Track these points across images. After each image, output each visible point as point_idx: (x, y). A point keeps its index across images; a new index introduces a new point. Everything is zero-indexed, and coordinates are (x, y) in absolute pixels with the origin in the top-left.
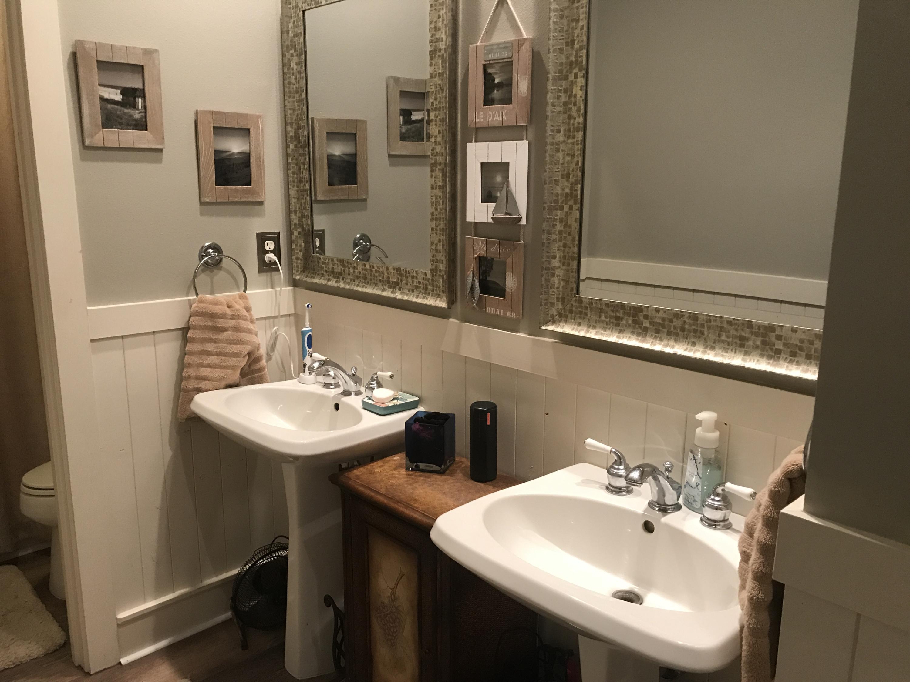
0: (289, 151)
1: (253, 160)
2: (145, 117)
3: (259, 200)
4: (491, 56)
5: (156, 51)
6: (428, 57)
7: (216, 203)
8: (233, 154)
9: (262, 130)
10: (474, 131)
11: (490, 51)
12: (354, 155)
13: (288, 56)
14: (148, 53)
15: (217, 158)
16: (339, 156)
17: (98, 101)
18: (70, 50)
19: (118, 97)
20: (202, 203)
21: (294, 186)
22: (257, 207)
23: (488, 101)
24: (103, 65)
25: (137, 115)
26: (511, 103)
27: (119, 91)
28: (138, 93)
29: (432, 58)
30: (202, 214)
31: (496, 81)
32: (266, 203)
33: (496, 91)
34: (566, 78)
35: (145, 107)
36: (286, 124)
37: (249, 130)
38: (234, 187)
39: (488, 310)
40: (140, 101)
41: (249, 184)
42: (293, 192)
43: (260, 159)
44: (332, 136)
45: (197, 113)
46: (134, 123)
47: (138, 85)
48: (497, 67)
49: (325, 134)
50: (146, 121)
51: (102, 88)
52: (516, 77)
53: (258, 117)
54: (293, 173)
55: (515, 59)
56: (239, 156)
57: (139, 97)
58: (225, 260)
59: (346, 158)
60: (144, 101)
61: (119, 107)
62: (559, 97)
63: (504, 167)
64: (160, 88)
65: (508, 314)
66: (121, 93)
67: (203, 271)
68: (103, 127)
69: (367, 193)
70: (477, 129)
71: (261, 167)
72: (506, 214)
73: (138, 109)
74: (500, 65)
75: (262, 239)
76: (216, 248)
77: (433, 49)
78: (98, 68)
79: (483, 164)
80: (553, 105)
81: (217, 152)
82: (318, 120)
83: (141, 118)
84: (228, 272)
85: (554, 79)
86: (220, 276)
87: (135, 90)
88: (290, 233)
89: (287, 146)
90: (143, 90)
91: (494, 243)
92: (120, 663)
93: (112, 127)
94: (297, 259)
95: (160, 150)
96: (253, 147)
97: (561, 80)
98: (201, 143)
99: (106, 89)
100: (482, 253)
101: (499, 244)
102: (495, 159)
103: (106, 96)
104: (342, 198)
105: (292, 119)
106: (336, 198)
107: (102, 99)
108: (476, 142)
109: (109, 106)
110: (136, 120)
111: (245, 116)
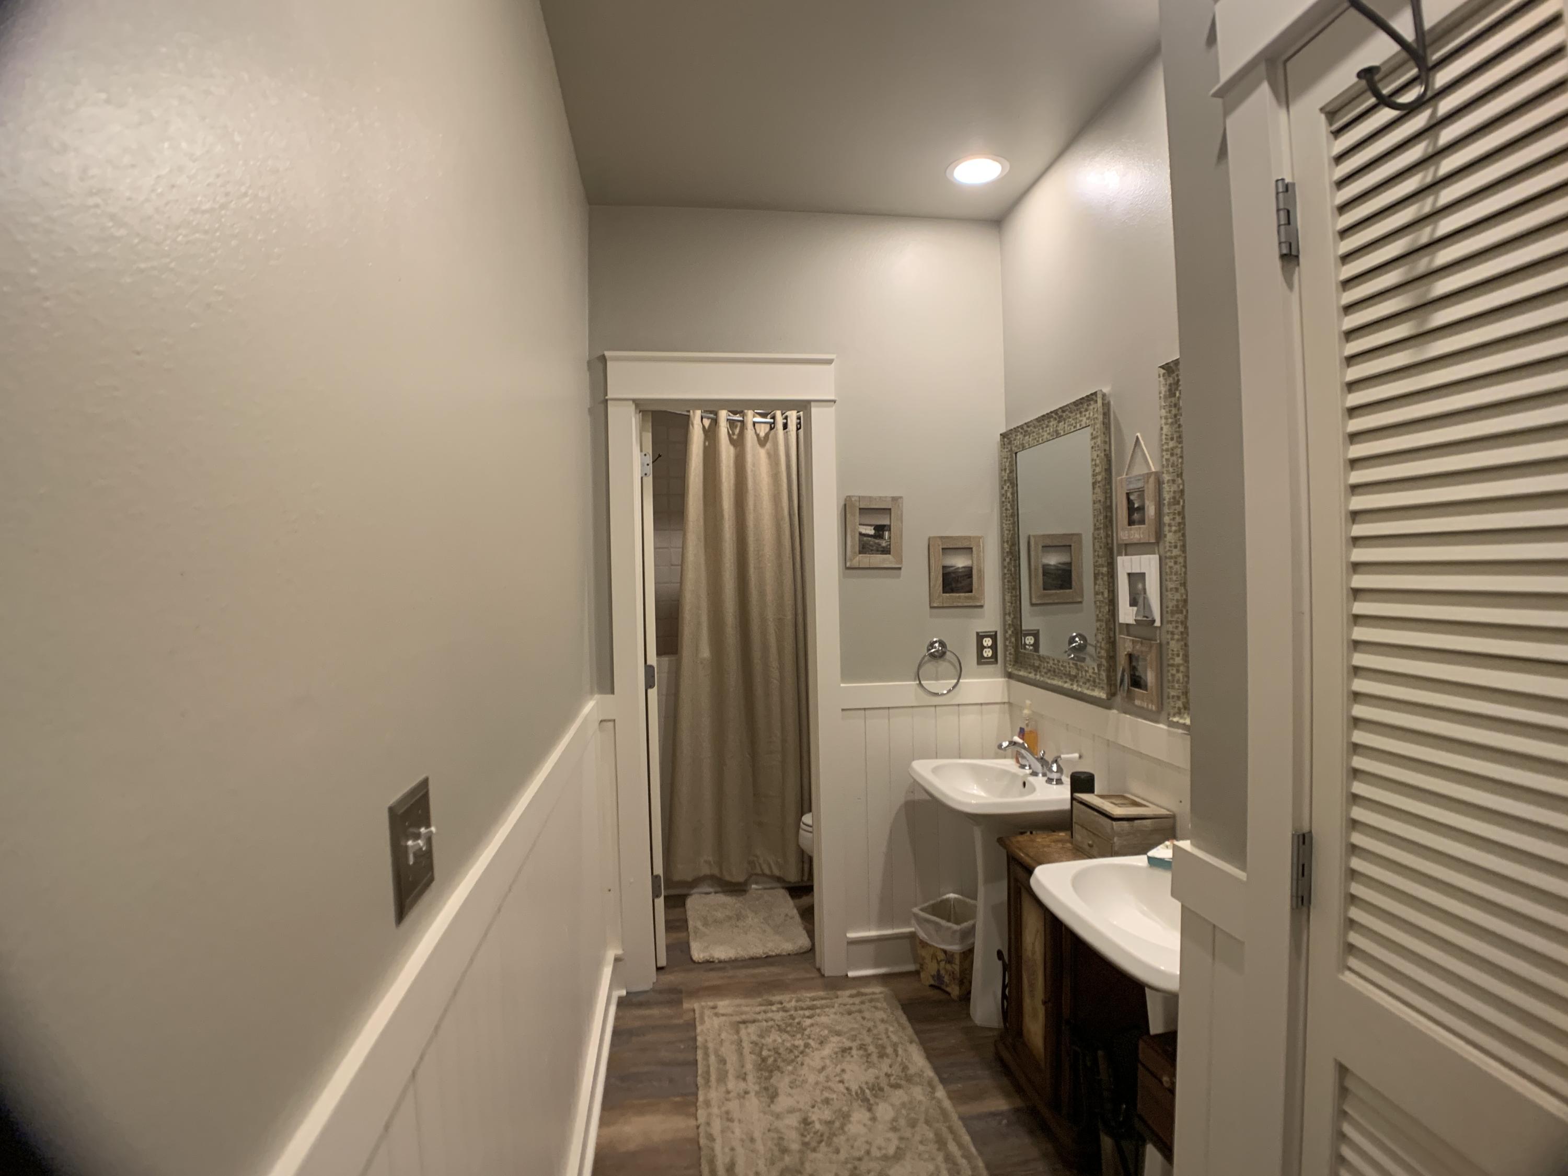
0: (1006, 564)
1: (975, 572)
2: (890, 545)
3: (979, 604)
4: (1132, 486)
5: (901, 497)
6: (1091, 487)
7: (943, 607)
8: (958, 568)
9: (983, 548)
10: (1123, 547)
11: (1130, 483)
12: (1070, 564)
13: (1006, 488)
14: (895, 499)
15: (945, 572)
16: (1054, 565)
17: (857, 535)
18: (842, 503)
19: (872, 532)
20: (931, 607)
21: (1009, 592)
22: (976, 610)
23: (1131, 522)
24: (863, 511)
25: (884, 544)
26: (1144, 524)
27: (873, 528)
28: (886, 528)
29: (1094, 488)
30: (931, 616)
31: (1136, 506)
32: (986, 607)
33: (1136, 515)
34: (1178, 503)
35: (890, 538)
36: (1004, 542)
37: (971, 549)
38: (958, 595)
39: (1137, 702)
40: (887, 534)
41: (971, 591)
42: (1008, 598)
43: (980, 571)
44: (1047, 548)
45: (929, 539)
46: (882, 549)
47: (886, 522)
48: (1136, 494)
49: (1040, 547)
50: (890, 548)
51: (860, 527)
52: (1147, 503)
53: (980, 538)
54: (1009, 581)
55: (1145, 489)
56: (963, 570)
57: (886, 531)
58: (948, 653)
59: (1064, 567)
60: (890, 534)
61: (873, 539)
62: (1174, 519)
63: (1142, 575)
64: (902, 523)
65: (1150, 706)
66: (874, 529)
67: (929, 661)
68: (860, 553)
69: (1082, 597)
70: (1126, 545)
71: (981, 578)
72: (1144, 617)
73: (885, 540)
74: (1138, 493)
75: (980, 637)
76: (942, 644)
77: (1094, 480)
78: (860, 513)
79: (1129, 575)
80: (1170, 525)
81: (944, 567)
82: (1034, 536)
83: (887, 546)
84: (950, 662)
85: (1169, 504)
86: (943, 666)
87: (884, 526)
88: (1006, 632)
89: (1004, 560)
90: (890, 526)
91: (1137, 642)
92: (847, 975)
93: (865, 554)
94: (1010, 654)
95: (900, 569)
96: (975, 562)
97: (1174, 505)
98: (932, 561)
99: (865, 527)
100: (1129, 650)
101: (1142, 643)
102: (1136, 570)
103: (864, 532)
104: (1056, 601)
105: (1008, 538)
106: (1051, 601)
107: (861, 534)
108: (1126, 555)
109: (865, 539)
110: (883, 547)
111: (968, 538)
